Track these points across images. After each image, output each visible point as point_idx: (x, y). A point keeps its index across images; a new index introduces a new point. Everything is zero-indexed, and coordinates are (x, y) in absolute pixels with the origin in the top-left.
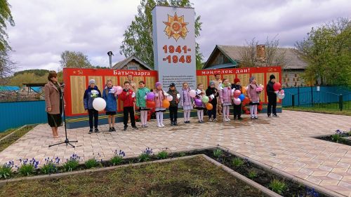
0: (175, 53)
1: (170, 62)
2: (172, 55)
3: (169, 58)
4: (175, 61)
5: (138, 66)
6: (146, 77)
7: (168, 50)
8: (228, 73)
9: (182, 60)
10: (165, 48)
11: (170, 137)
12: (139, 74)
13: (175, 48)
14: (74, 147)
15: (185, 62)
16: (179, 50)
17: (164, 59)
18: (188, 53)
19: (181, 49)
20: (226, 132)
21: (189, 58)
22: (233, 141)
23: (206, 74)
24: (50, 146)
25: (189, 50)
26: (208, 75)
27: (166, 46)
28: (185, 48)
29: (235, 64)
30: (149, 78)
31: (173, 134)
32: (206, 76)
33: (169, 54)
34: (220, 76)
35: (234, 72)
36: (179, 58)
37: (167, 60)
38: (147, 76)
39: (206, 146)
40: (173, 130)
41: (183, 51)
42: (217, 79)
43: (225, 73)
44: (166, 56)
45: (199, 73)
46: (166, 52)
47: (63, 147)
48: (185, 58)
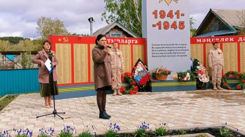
0: (167, 19)
1: (160, 28)
2: (163, 21)
3: (159, 24)
4: (166, 27)
5: (121, 33)
6: (134, 46)
7: (159, 15)
8: (229, 41)
9: (174, 26)
10: (155, 13)
11: (164, 112)
12: (126, 42)
13: (167, 13)
14: (63, 119)
15: (178, 29)
16: (170, 15)
17: (154, 26)
18: (182, 19)
19: (174, 14)
20: (230, 109)
21: (182, 23)
22: (240, 120)
23: (202, 43)
24: (37, 117)
25: (183, 15)
26: (204, 44)
27: (156, 11)
28: (177, 13)
29: (233, 31)
30: (137, 46)
31: (167, 109)
32: (202, 45)
33: (159, 19)
34: (219, 45)
35: (236, 40)
36: (171, 24)
37: (157, 27)
38: (134, 44)
39: (208, 124)
40: (165, 104)
41: (175, 16)
42: (216, 49)
43: (225, 42)
44: (156, 21)
45: (193, 41)
46: (156, 17)
47: (51, 118)
48: (178, 24)
